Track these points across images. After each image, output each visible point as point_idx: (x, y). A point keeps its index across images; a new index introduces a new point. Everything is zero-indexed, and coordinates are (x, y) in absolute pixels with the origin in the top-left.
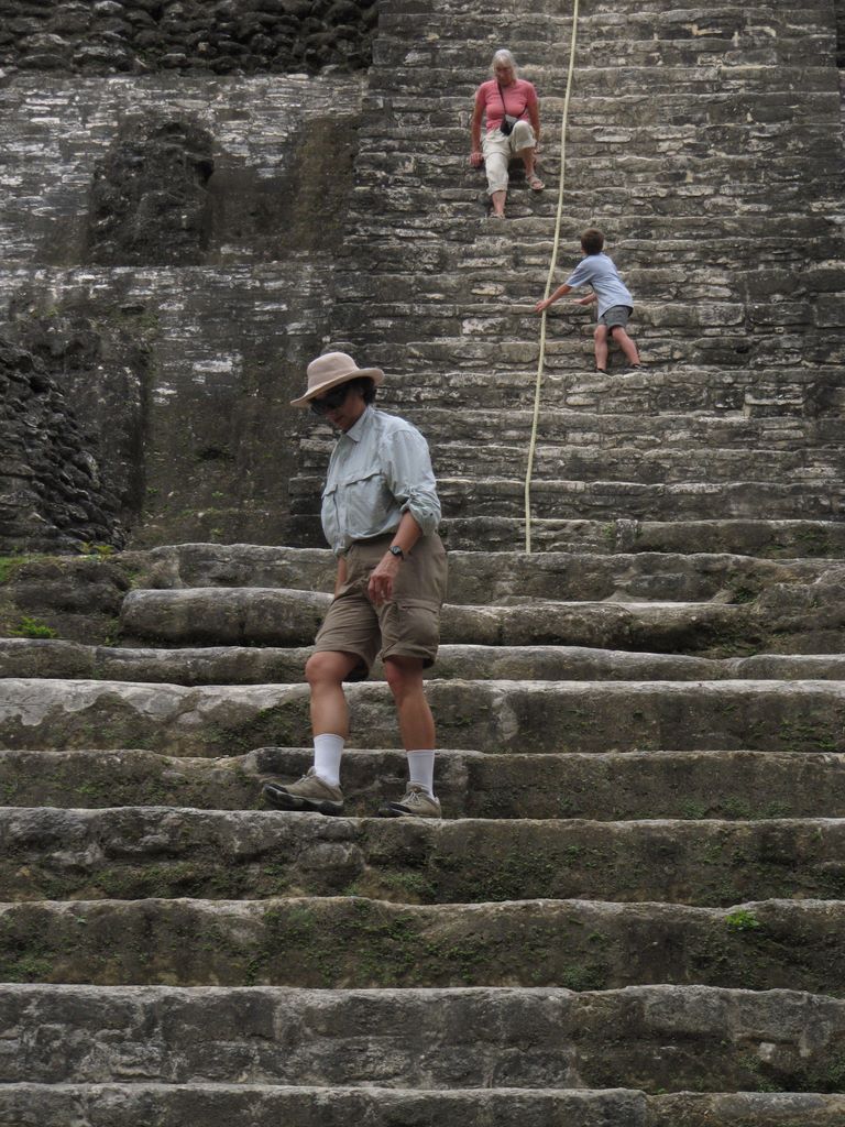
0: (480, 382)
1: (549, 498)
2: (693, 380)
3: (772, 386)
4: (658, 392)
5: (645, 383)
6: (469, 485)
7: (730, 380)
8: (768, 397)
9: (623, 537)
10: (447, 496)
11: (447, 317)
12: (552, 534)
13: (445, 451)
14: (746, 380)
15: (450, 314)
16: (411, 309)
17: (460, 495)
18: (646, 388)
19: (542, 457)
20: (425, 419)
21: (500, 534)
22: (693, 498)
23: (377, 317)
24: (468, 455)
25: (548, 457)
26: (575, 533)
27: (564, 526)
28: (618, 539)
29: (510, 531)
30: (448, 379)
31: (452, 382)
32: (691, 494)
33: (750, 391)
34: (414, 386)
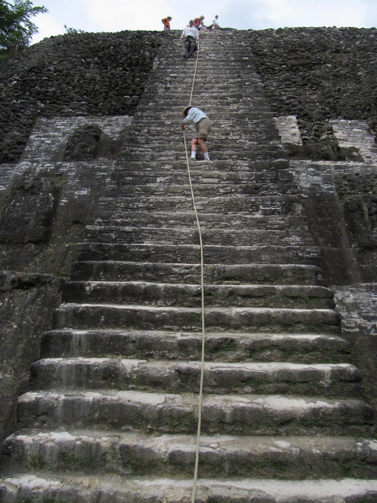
0: (161, 201)
1: (185, 252)
2: (240, 200)
3: (269, 203)
4: (227, 205)
5: (223, 201)
6: (152, 247)
7: (254, 200)
8: (268, 207)
9: (218, 273)
10: (142, 251)
11: (151, 176)
12: (187, 271)
13: (144, 230)
14: (260, 200)
15: (153, 175)
16: (139, 173)
17: (148, 251)
18: (223, 203)
19: (183, 233)
20: (138, 216)
21: (164, 271)
22: (246, 252)
23: (127, 176)
24: (153, 232)
25: (185, 233)
26: (196, 270)
27: (192, 267)
28: (215, 273)
29: (168, 270)
30: (149, 199)
31: (150, 200)
32: (245, 251)
33: (261, 205)
34: (136, 202)
